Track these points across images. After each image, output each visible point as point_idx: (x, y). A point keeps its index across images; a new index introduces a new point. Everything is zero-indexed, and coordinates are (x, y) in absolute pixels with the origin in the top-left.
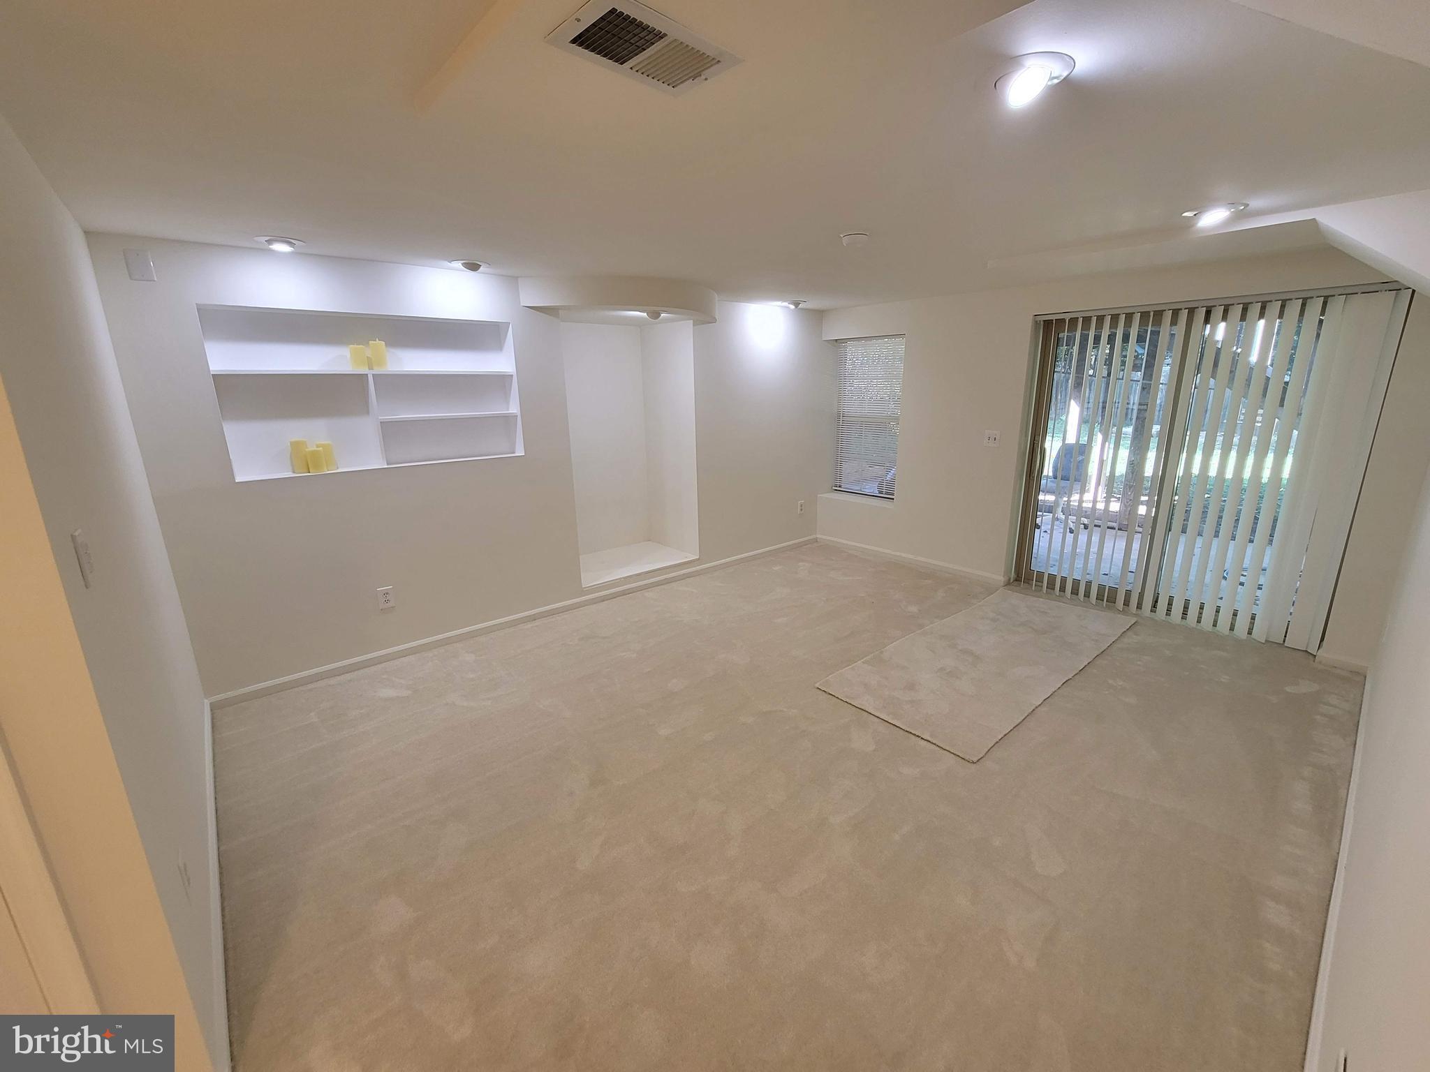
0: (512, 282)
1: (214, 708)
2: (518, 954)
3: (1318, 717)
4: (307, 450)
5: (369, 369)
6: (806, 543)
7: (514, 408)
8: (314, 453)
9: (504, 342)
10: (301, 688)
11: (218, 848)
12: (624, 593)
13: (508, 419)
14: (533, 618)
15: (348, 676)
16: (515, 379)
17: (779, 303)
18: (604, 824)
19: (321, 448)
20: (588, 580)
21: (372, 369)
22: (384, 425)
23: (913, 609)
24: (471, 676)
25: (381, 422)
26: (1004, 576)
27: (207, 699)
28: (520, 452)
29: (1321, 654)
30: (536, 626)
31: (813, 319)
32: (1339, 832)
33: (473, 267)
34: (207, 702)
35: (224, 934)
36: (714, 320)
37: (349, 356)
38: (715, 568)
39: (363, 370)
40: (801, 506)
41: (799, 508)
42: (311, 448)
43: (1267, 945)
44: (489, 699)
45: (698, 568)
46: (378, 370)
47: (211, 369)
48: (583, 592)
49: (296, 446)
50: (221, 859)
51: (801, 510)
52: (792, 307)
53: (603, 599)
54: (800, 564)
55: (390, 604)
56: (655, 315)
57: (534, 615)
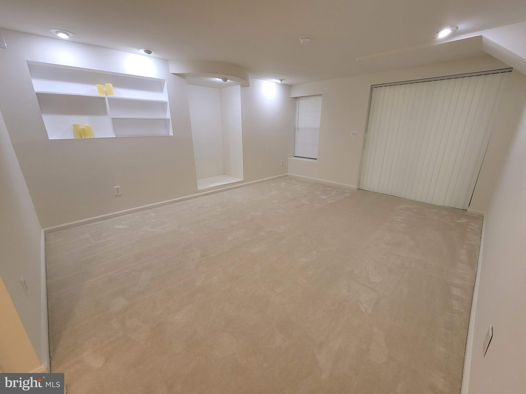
0: (166, 61)
1: (46, 233)
2: (172, 315)
3: (468, 230)
4: (80, 128)
5: (106, 95)
6: (284, 176)
7: (168, 116)
8: (83, 129)
9: (163, 89)
10: (83, 226)
11: (46, 282)
12: (214, 193)
13: (166, 120)
14: (179, 201)
15: (102, 221)
16: (168, 103)
17: (274, 80)
18: (206, 270)
19: (86, 128)
20: (200, 187)
21: (107, 95)
22: (114, 120)
23: (324, 197)
24: (154, 221)
25: (112, 118)
26: (357, 186)
27: (42, 229)
28: (171, 134)
29: (469, 209)
30: (180, 204)
31: (288, 88)
32: (476, 265)
33: (149, 52)
34: (43, 231)
35: (48, 312)
36: (248, 86)
37: (97, 89)
38: (249, 185)
39: (103, 95)
40: (282, 162)
41: (281, 163)
42: (82, 127)
43: (454, 301)
44: (160, 228)
45: (243, 184)
46: (109, 96)
47: (35, 90)
48: (198, 191)
49: (75, 126)
50: (47, 286)
51: (282, 164)
52: (279, 82)
53: (206, 195)
54: (282, 183)
55: (119, 194)
56: (225, 80)
57: (179, 200)
